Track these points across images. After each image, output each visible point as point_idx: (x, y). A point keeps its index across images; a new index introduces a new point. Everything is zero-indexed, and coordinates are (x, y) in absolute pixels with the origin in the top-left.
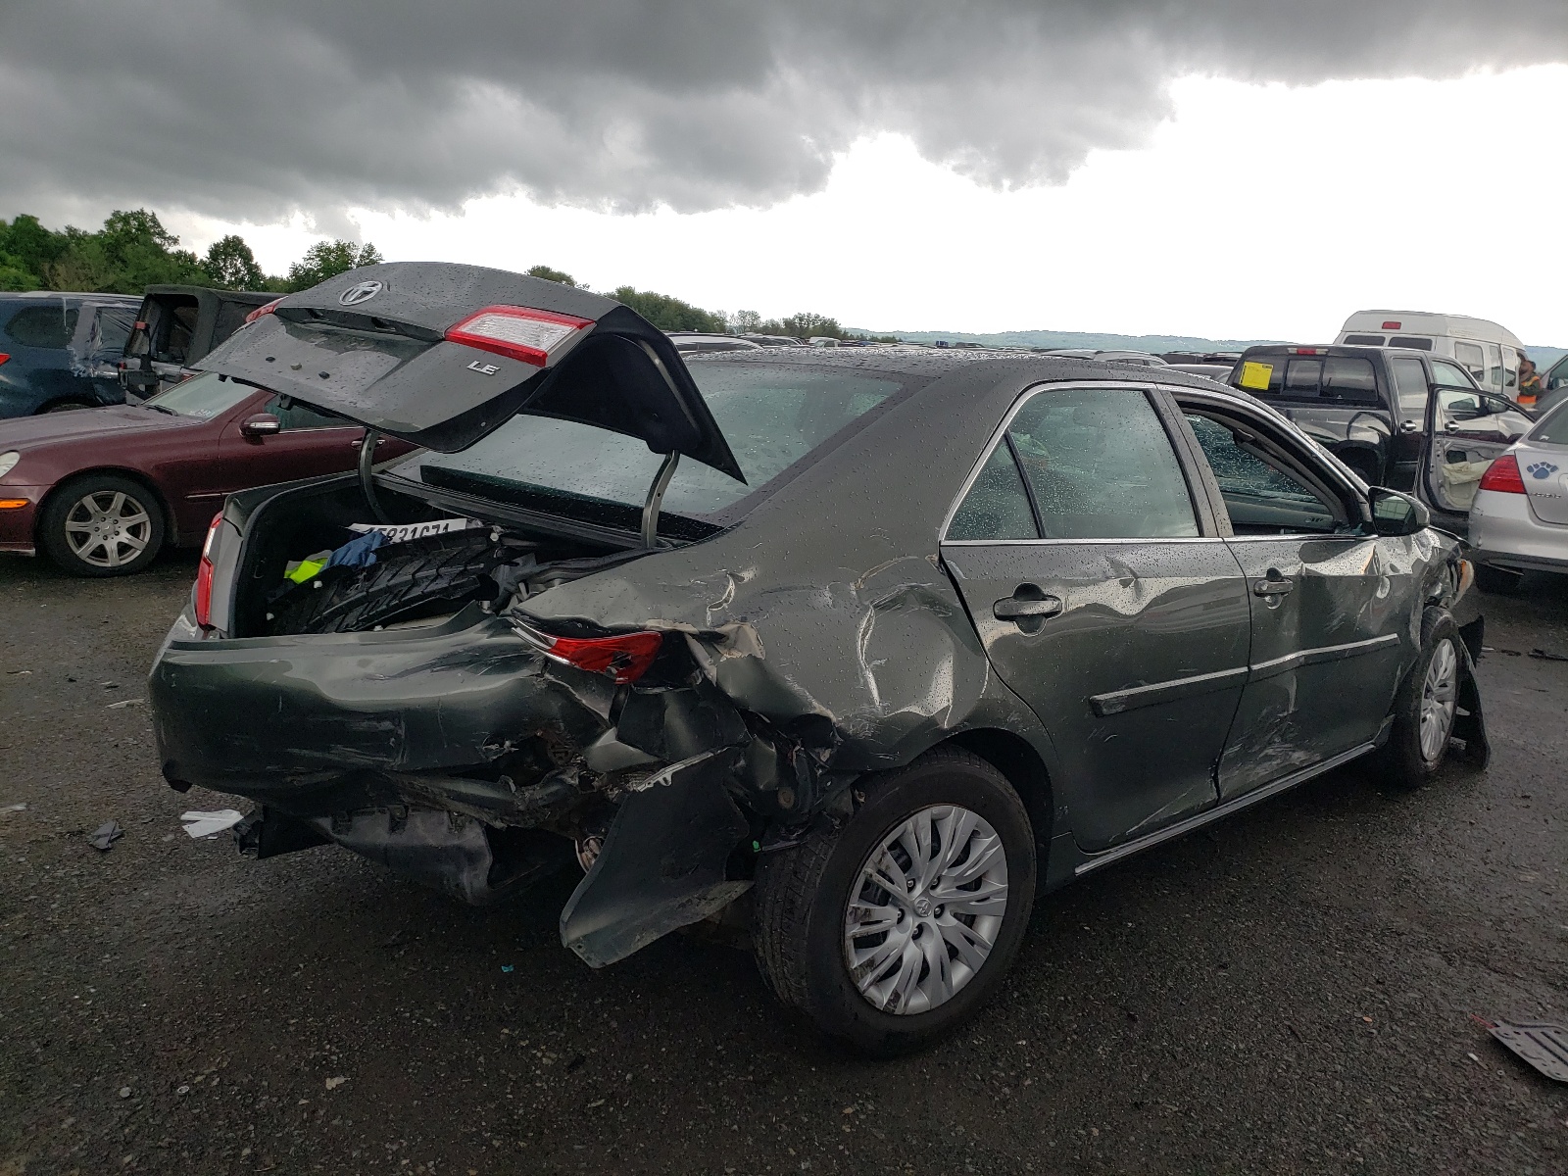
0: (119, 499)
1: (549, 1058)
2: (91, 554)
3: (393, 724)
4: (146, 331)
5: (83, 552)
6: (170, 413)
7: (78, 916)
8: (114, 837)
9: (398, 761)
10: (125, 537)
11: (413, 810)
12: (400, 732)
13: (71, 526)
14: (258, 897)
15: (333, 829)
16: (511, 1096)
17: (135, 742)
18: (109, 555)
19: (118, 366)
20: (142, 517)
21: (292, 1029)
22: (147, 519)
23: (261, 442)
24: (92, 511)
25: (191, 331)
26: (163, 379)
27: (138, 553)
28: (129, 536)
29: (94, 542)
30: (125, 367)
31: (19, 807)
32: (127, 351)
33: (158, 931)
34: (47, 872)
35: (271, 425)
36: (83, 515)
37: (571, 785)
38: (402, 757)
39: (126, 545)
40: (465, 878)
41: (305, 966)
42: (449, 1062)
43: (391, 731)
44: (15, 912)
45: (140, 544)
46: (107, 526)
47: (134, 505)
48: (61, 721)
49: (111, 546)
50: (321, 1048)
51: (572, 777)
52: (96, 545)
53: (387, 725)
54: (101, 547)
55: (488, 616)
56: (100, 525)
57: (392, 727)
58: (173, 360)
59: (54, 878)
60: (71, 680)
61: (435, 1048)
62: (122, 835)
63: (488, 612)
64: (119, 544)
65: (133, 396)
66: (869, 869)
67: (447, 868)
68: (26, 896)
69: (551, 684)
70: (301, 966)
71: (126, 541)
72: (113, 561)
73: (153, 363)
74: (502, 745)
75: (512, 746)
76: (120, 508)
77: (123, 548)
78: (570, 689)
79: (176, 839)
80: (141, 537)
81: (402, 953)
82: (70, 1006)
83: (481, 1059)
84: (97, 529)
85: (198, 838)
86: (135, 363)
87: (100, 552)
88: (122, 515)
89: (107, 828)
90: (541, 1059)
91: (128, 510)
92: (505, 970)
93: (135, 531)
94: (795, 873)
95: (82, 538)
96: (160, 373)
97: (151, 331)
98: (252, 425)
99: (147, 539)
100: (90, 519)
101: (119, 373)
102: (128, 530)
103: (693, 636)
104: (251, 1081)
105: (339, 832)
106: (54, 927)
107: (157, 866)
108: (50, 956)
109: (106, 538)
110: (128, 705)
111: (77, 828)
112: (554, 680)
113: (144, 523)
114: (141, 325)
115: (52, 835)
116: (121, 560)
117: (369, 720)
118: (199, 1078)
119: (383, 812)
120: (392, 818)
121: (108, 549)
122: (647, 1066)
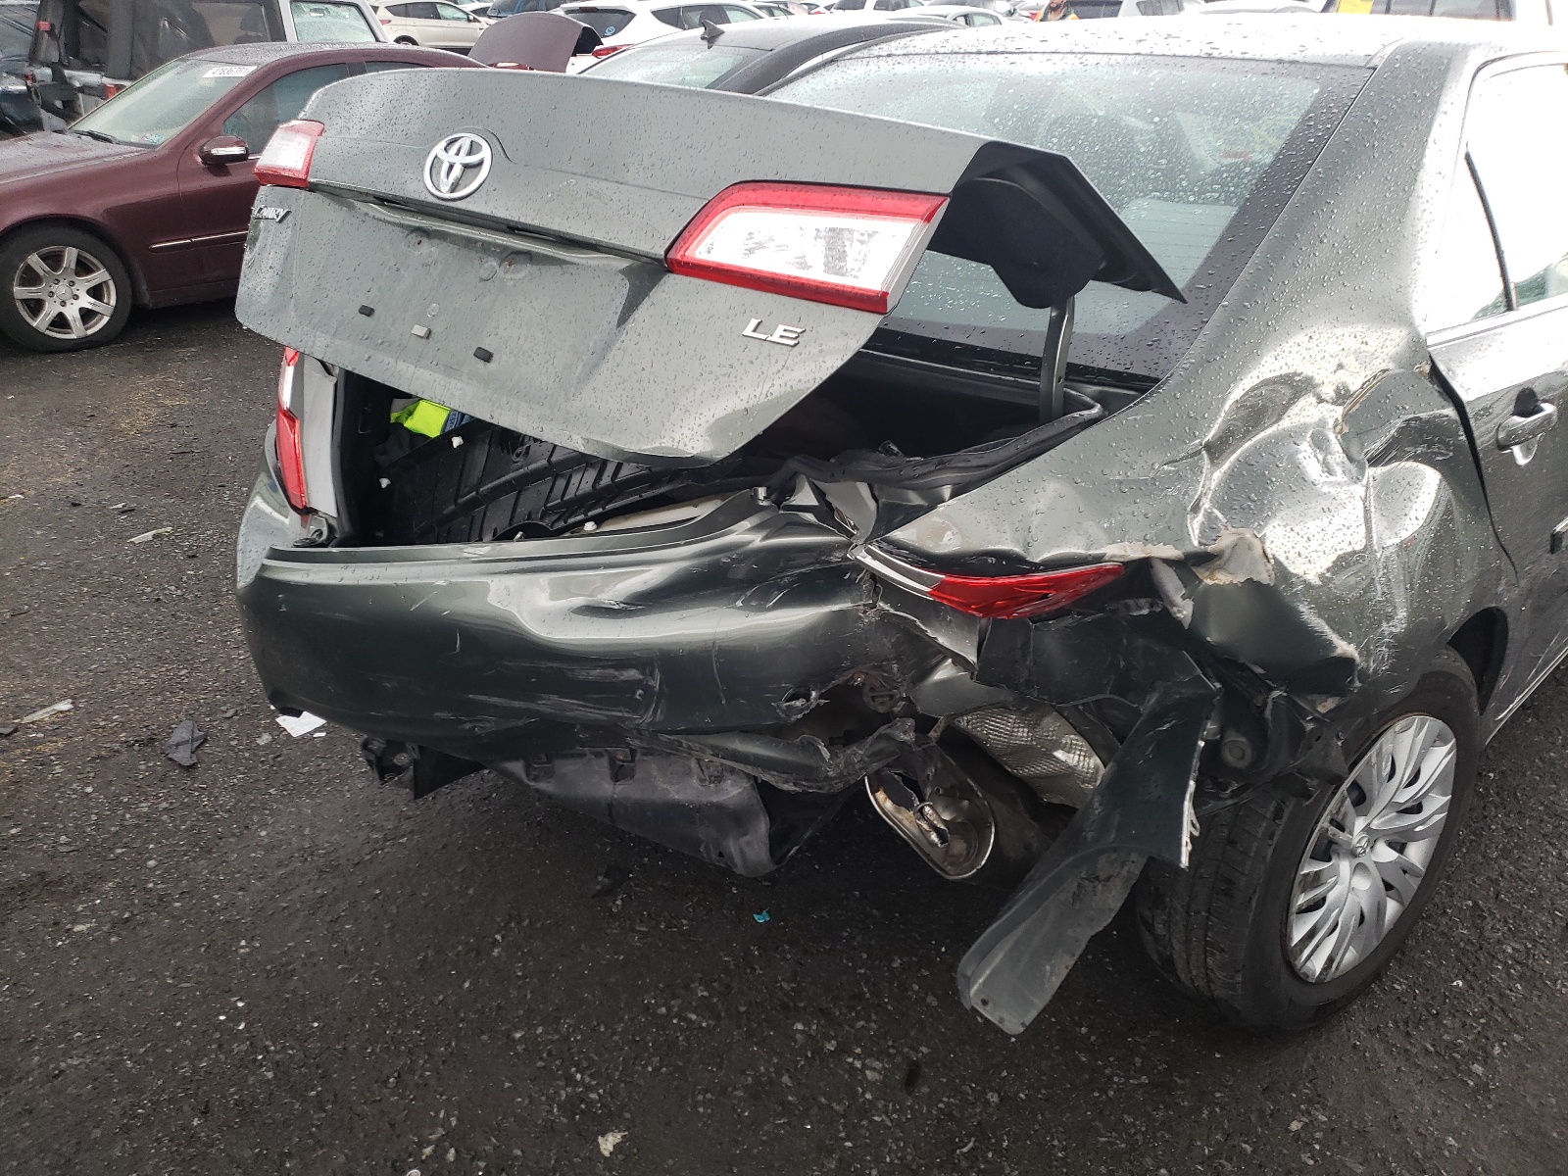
0: (71, 255)
1: (874, 1069)
2: (51, 325)
3: (643, 674)
4: (51, 32)
5: (41, 322)
6: (109, 141)
7: (186, 876)
8: (196, 744)
9: (648, 718)
10: (87, 301)
11: (644, 754)
12: (651, 683)
13: (20, 292)
14: (406, 826)
15: (528, 775)
16: (849, 1144)
17: (179, 592)
18: (72, 324)
19: (26, 77)
20: (101, 275)
21: (520, 1048)
22: (108, 277)
23: (225, 172)
24: (41, 273)
25: (106, 32)
26: (83, 92)
27: (106, 319)
28: (93, 300)
29: (51, 310)
30: (34, 79)
31: (65, 706)
32: (33, 58)
33: (294, 896)
34: (127, 807)
35: (237, 150)
36: (31, 278)
37: (904, 743)
38: (655, 711)
39: (88, 310)
40: (732, 846)
41: (503, 937)
42: (746, 1088)
43: (640, 681)
44: (103, 879)
45: (107, 307)
46: (61, 289)
47: (89, 260)
48: (79, 567)
49: (72, 312)
50: (569, 1080)
51: (905, 733)
52: (54, 313)
53: (632, 674)
54: (61, 315)
55: (763, 508)
56: (54, 288)
57: (641, 677)
58: (88, 65)
59: (139, 816)
60: (74, 505)
61: (720, 1067)
62: (205, 741)
63: (765, 503)
64: (81, 309)
65: (50, 114)
66: (1324, 823)
67: (703, 833)
68: (111, 850)
69: (885, 615)
70: (498, 937)
71: (90, 307)
72: (78, 331)
73: (67, 72)
74: (807, 697)
75: (821, 697)
76: (73, 266)
77: (87, 315)
78: (918, 623)
79: (274, 740)
80: (105, 301)
81: (619, 902)
82: (218, 1035)
83: (785, 1079)
84: (52, 294)
85: (303, 737)
86: (45, 73)
87: (60, 322)
88: (77, 274)
89: (182, 733)
90: (862, 1071)
91: (83, 268)
92: (760, 919)
93: (96, 292)
94: (1232, 843)
95: (35, 307)
96: (78, 85)
97: (57, 31)
98: (214, 152)
99: (113, 302)
100: (40, 284)
101: (28, 87)
102: (89, 292)
103: (1167, 561)
104: (496, 1148)
105: (536, 779)
106: (161, 898)
107: (262, 786)
108: (168, 950)
109: (63, 304)
110: (154, 536)
111: (145, 734)
112: (892, 611)
113: (106, 282)
114: (45, 26)
115: (116, 746)
116: (87, 329)
117: (602, 667)
118: (428, 1151)
119: (598, 755)
120: (612, 761)
121: (69, 317)
122: (1005, 1073)
